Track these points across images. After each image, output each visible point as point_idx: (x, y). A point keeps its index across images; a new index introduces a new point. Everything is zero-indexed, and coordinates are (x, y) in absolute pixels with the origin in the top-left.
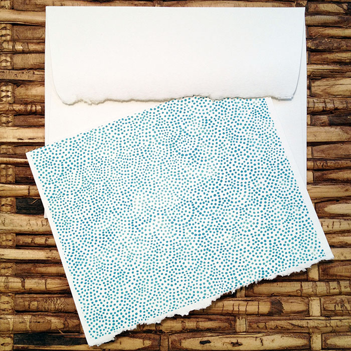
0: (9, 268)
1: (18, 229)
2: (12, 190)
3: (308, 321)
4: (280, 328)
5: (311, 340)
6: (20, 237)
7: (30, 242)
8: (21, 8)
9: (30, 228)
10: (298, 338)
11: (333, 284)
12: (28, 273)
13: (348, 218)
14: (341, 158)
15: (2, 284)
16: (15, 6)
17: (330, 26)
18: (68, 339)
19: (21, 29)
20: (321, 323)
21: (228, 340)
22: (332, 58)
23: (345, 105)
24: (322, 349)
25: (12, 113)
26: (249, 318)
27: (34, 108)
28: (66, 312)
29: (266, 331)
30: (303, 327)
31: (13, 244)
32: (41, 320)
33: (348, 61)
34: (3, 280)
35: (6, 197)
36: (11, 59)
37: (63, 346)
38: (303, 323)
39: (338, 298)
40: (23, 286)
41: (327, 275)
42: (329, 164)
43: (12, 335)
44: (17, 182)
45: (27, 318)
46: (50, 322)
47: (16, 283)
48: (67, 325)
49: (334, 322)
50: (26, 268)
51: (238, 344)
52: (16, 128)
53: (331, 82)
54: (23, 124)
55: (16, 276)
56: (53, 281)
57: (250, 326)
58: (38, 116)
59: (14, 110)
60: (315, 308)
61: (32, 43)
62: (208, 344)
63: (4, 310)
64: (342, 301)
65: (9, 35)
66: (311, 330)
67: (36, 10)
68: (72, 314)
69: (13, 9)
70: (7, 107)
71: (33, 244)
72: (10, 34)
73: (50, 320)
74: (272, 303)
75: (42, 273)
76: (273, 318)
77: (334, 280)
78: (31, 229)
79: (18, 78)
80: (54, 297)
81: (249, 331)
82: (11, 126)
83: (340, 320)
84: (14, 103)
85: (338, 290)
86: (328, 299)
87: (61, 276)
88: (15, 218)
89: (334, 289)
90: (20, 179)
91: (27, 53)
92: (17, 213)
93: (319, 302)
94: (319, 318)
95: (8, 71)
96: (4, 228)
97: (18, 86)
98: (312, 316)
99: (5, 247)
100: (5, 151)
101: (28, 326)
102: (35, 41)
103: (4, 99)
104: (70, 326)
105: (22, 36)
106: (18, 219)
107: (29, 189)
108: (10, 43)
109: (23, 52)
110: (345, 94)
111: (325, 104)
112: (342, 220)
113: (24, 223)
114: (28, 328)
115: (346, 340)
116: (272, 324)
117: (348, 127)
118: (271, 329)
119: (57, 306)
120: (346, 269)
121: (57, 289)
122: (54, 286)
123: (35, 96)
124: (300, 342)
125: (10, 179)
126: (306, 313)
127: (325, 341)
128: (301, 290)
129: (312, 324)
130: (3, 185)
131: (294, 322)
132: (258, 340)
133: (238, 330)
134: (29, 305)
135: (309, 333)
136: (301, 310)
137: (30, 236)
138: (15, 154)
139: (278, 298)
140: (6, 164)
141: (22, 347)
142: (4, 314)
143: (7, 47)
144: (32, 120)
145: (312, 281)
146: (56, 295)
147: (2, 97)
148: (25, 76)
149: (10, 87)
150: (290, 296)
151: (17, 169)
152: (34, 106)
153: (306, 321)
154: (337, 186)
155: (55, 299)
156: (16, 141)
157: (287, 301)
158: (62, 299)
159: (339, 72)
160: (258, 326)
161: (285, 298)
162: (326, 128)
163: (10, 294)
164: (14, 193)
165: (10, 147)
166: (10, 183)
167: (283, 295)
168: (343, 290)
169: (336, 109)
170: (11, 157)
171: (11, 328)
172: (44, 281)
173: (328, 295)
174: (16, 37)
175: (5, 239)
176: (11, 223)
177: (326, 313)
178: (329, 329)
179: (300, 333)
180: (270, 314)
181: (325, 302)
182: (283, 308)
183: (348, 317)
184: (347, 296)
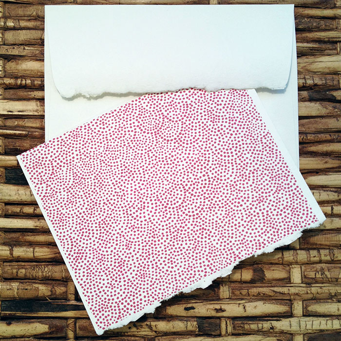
1: (7, 198)
3: (290, 288)
4: (262, 295)
5: (293, 307)
6: (9, 207)
7: (18, 211)
10: (280, 304)
11: (314, 253)
12: (16, 242)
13: (327, 189)
14: (320, 132)
17: (308, 7)
19: (13, 7)
20: (302, 290)
21: (212, 307)
22: (311, 37)
23: (324, 82)
24: (304, 316)
25: (2, 86)
26: (233, 285)
27: (24, 82)
28: (53, 280)
30: (285, 294)
32: (29, 288)
33: (326, 39)
38: (285, 290)
39: (318, 266)
40: (11, 254)
42: (309, 137)
45: (15, 285)
46: (37, 289)
48: (54, 292)
49: (314, 290)
50: (15, 236)
51: (221, 310)
53: (311, 59)
54: (13, 97)
55: (4, 244)
56: (41, 249)
57: (233, 293)
58: (27, 90)
59: (4, 84)
60: (296, 275)
61: (23, 20)
62: (192, 310)
64: (322, 269)
66: (292, 297)
71: (21, 213)
73: (38, 288)
74: (255, 271)
75: (30, 242)
76: (255, 285)
77: (314, 249)
78: (19, 199)
79: (9, 53)
80: (41, 265)
81: (232, 298)
83: (321, 287)
85: (318, 259)
86: (308, 267)
87: (49, 245)
88: (4, 188)
89: (314, 257)
91: (18, 30)
92: (6, 183)
94: (300, 285)
101: (15, 293)
102: (26, 18)
104: (57, 293)
105: (13, 13)
109: (14, 29)
110: (325, 70)
111: (305, 80)
112: (322, 191)
113: (13, 193)
114: (16, 294)
115: (327, 307)
116: (254, 291)
117: (327, 103)
118: (254, 296)
119: (44, 274)
120: (325, 238)
122: (42, 254)
123: (25, 70)
124: (282, 309)
126: (287, 281)
127: (306, 308)
129: (293, 290)
131: (276, 289)
132: (241, 307)
133: (221, 297)
134: (17, 272)
135: (290, 300)
138: (5, 126)
141: (9, 314)
144: (22, 94)
146: (44, 263)
148: (15, 52)
152: (24, 80)
154: (317, 159)
155: (43, 266)
156: (6, 113)
157: (269, 269)
158: (50, 267)
159: (318, 50)
160: (241, 293)
161: (267, 266)
162: (306, 103)
168: (323, 258)
169: (316, 85)
172: (32, 249)
173: (309, 263)
174: (7, 14)
177: (306, 280)
178: (310, 296)
179: (282, 299)
180: (252, 281)
182: (265, 275)
183: (328, 285)
184: (327, 265)
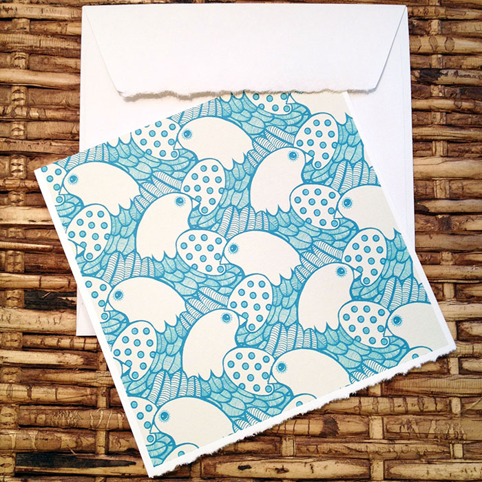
0: (13, 373)
2: (19, 281)
8: (37, 68)
9: (40, 326)
15: (5, 393)
16: (31, 65)
18: (81, 460)
29: (317, 455)
31: (19, 346)
34: (6, 388)
35: (13, 289)
36: (25, 127)
37: (75, 469)
41: (392, 389)
43: (14, 455)
44: (26, 272)
47: (20, 392)
52: (27, 208)
63: (5, 424)
65: (23, 99)
67: (56, 70)
68: (87, 431)
69: (28, 69)
70: (18, 183)
72: (25, 98)
82: (22, 206)
84: (26, 178)
90: (29, 268)
93: (381, 421)
95: (20, 141)
96: (9, 325)
97: (31, 160)
98: (372, 439)
99: (9, 349)
100: (13, 235)
103: (15, 174)
106: (26, 316)
107: (40, 280)
108: (24, 108)
121: (69, 400)
125: (18, 267)
128: (360, 407)
130: (10, 275)
136: (359, 431)
137: (39, 336)
139: (332, 416)
140: (15, 249)
142: (5, 428)
143: (20, 113)
145: (372, 396)
147: (13, 172)
149: (22, 160)
150: (346, 413)
151: (27, 256)
153: (366, 444)
163: (13, 405)
164: (23, 285)
165: (20, 230)
166: (19, 273)
167: (338, 413)
170: (21, 242)
171: (13, 446)
175: (9, 339)
176: (17, 320)
181: (388, 423)
